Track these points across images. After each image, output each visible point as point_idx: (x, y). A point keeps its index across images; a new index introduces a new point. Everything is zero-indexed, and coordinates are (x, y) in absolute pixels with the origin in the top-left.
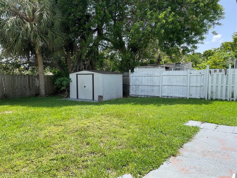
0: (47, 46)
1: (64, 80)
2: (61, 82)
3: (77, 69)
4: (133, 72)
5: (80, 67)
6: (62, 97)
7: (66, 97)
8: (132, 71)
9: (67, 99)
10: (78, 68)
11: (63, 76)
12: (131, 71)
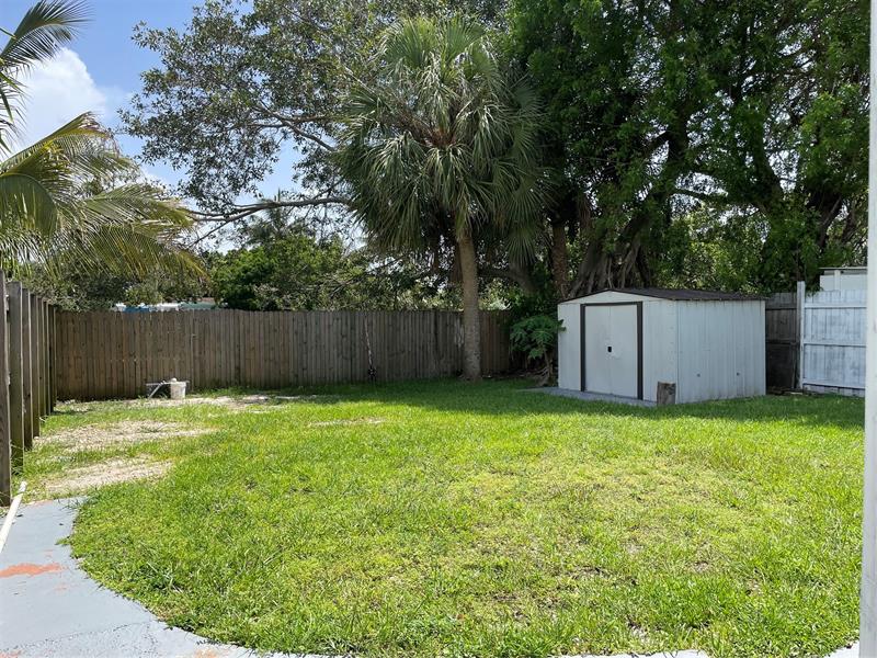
0: (490, 215)
1: (540, 326)
2: (530, 332)
3: (588, 286)
4: (818, 290)
5: (597, 277)
6: (534, 384)
7: (545, 385)
8: (814, 287)
9: (546, 390)
10: (591, 281)
11: (538, 313)
12: (807, 289)
